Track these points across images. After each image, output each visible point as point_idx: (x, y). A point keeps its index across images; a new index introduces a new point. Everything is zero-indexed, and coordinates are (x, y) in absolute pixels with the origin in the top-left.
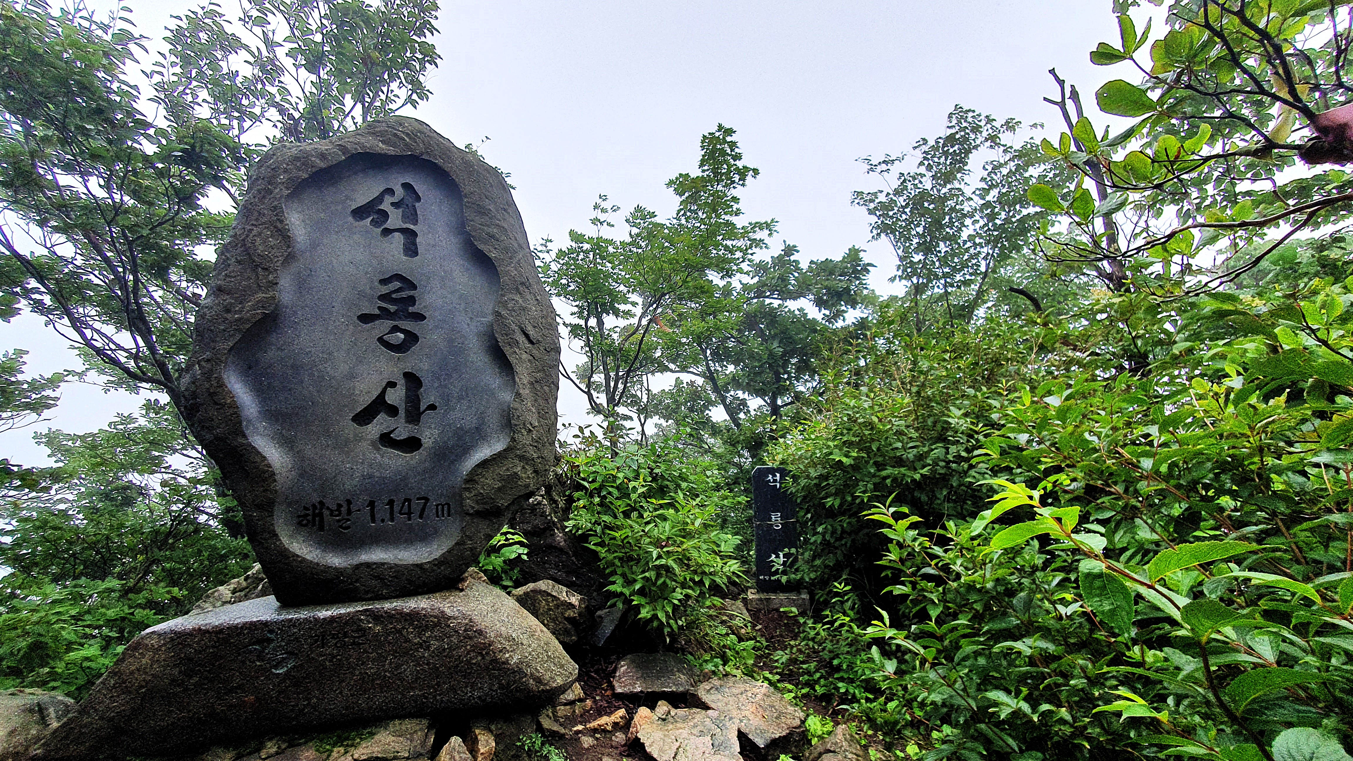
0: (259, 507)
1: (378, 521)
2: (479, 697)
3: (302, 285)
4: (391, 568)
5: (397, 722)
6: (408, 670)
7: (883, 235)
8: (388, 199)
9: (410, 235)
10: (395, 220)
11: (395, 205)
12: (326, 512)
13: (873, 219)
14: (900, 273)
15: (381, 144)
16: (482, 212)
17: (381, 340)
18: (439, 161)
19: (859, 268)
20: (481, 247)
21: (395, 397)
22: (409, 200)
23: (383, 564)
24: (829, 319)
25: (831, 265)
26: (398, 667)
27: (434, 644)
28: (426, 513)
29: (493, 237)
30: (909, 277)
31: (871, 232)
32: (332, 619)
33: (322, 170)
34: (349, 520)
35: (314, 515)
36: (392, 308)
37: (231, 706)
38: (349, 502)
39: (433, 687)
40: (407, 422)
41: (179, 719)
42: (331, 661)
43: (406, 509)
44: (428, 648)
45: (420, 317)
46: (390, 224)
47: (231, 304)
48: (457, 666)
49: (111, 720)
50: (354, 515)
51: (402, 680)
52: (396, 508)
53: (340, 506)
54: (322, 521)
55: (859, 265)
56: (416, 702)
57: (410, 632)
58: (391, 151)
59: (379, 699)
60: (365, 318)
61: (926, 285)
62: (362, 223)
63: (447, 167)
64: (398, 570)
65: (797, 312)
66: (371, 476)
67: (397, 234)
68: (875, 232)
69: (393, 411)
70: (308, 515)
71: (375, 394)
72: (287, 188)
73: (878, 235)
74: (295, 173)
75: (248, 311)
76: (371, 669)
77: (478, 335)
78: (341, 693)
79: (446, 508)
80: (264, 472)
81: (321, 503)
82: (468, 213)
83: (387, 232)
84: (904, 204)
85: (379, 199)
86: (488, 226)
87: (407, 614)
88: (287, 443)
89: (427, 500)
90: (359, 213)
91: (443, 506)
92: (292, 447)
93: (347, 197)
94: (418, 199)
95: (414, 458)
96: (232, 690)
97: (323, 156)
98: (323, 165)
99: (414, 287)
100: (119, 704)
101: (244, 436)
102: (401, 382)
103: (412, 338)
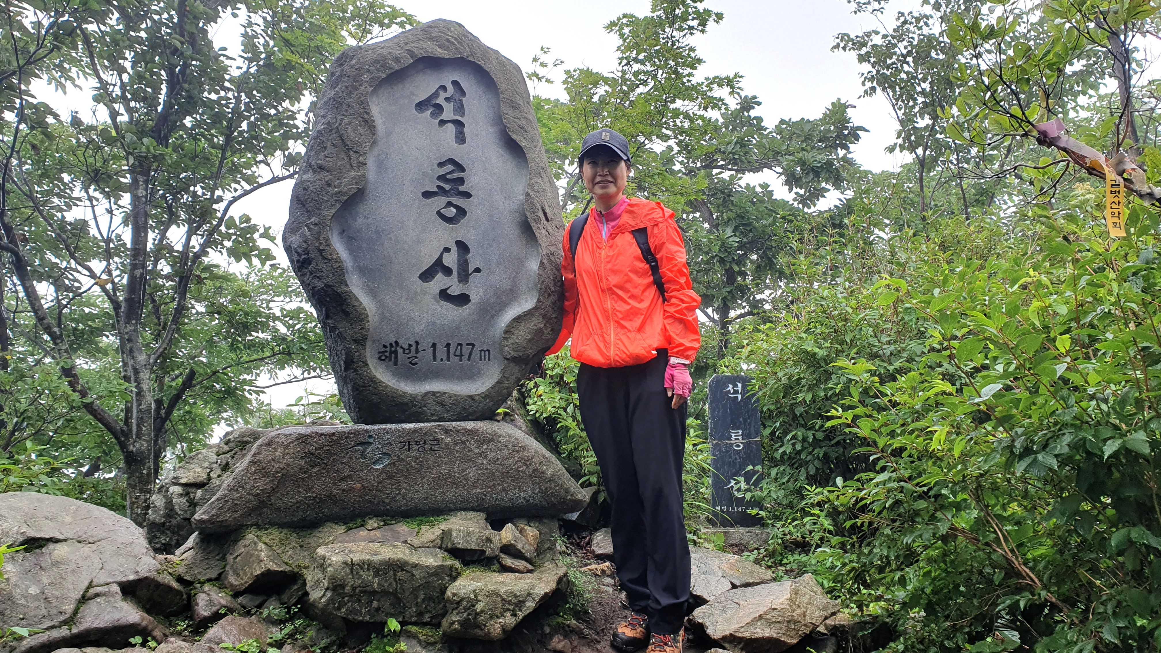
0: (356, 341)
1: (438, 359)
2: (525, 498)
3: (381, 164)
4: (450, 397)
5: (463, 512)
6: (472, 473)
7: (879, 90)
8: (443, 95)
9: (459, 124)
10: (448, 113)
11: (447, 99)
12: (400, 351)
13: (866, 67)
14: (900, 141)
15: (439, 50)
16: (515, 106)
17: (439, 213)
18: (481, 63)
19: (846, 132)
20: (514, 137)
21: (451, 260)
22: (457, 97)
23: (445, 393)
24: (804, 201)
25: (807, 128)
26: (463, 471)
27: (491, 455)
28: (473, 356)
29: (522, 128)
30: (912, 149)
31: (863, 84)
32: (415, 431)
33: (397, 71)
34: (416, 357)
35: (391, 352)
36: (447, 187)
37: (344, 490)
38: (417, 343)
39: (490, 487)
40: (459, 281)
41: (306, 498)
42: (415, 462)
43: (458, 353)
44: (485, 457)
45: (467, 195)
46: (445, 116)
47: (331, 179)
48: (508, 472)
49: (258, 495)
50: (419, 355)
51: (467, 480)
52: (452, 350)
53: (410, 345)
54: (396, 358)
55: (847, 128)
56: (477, 498)
57: (472, 445)
58: (446, 54)
59: (451, 494)
60: (427, 195)
61: (935, 160)
62: (423, 115)
63: (487, 67)
64: (457, 400)
65: (758, 189)
66: (434, 324)
67: (450, 125)
68: (869, 85)
69: (448, 271)
70: (386, 351)
71: (436, 257)
72: (371, 86)
73: (873, 89)
74: (375, 74)
75: (345, 186)
76: (444, 470)
77: (510, 212)
78: (422, 487)
79: (487, 353)
80: (361, 314)
81: (397, 343)
82: (505, 109)
83: (442, 122)
84: (905, 52)
85: (436, 95)
86: (519, 119)
87: (469, 430)
88: (372, 293)
89: (473, 345)
90: (421, 106)
91: (485, 351)
92: (375, 297)
93: (412, 94)
94: (463, 93)
95: (465, 311)
96: (343, 479)
97: (397, 60)
98: (397, 67)
99: (462, 169)
100: (262, 484)
101: (347, 285)
102: (454, 249)
103: (462, 212)
